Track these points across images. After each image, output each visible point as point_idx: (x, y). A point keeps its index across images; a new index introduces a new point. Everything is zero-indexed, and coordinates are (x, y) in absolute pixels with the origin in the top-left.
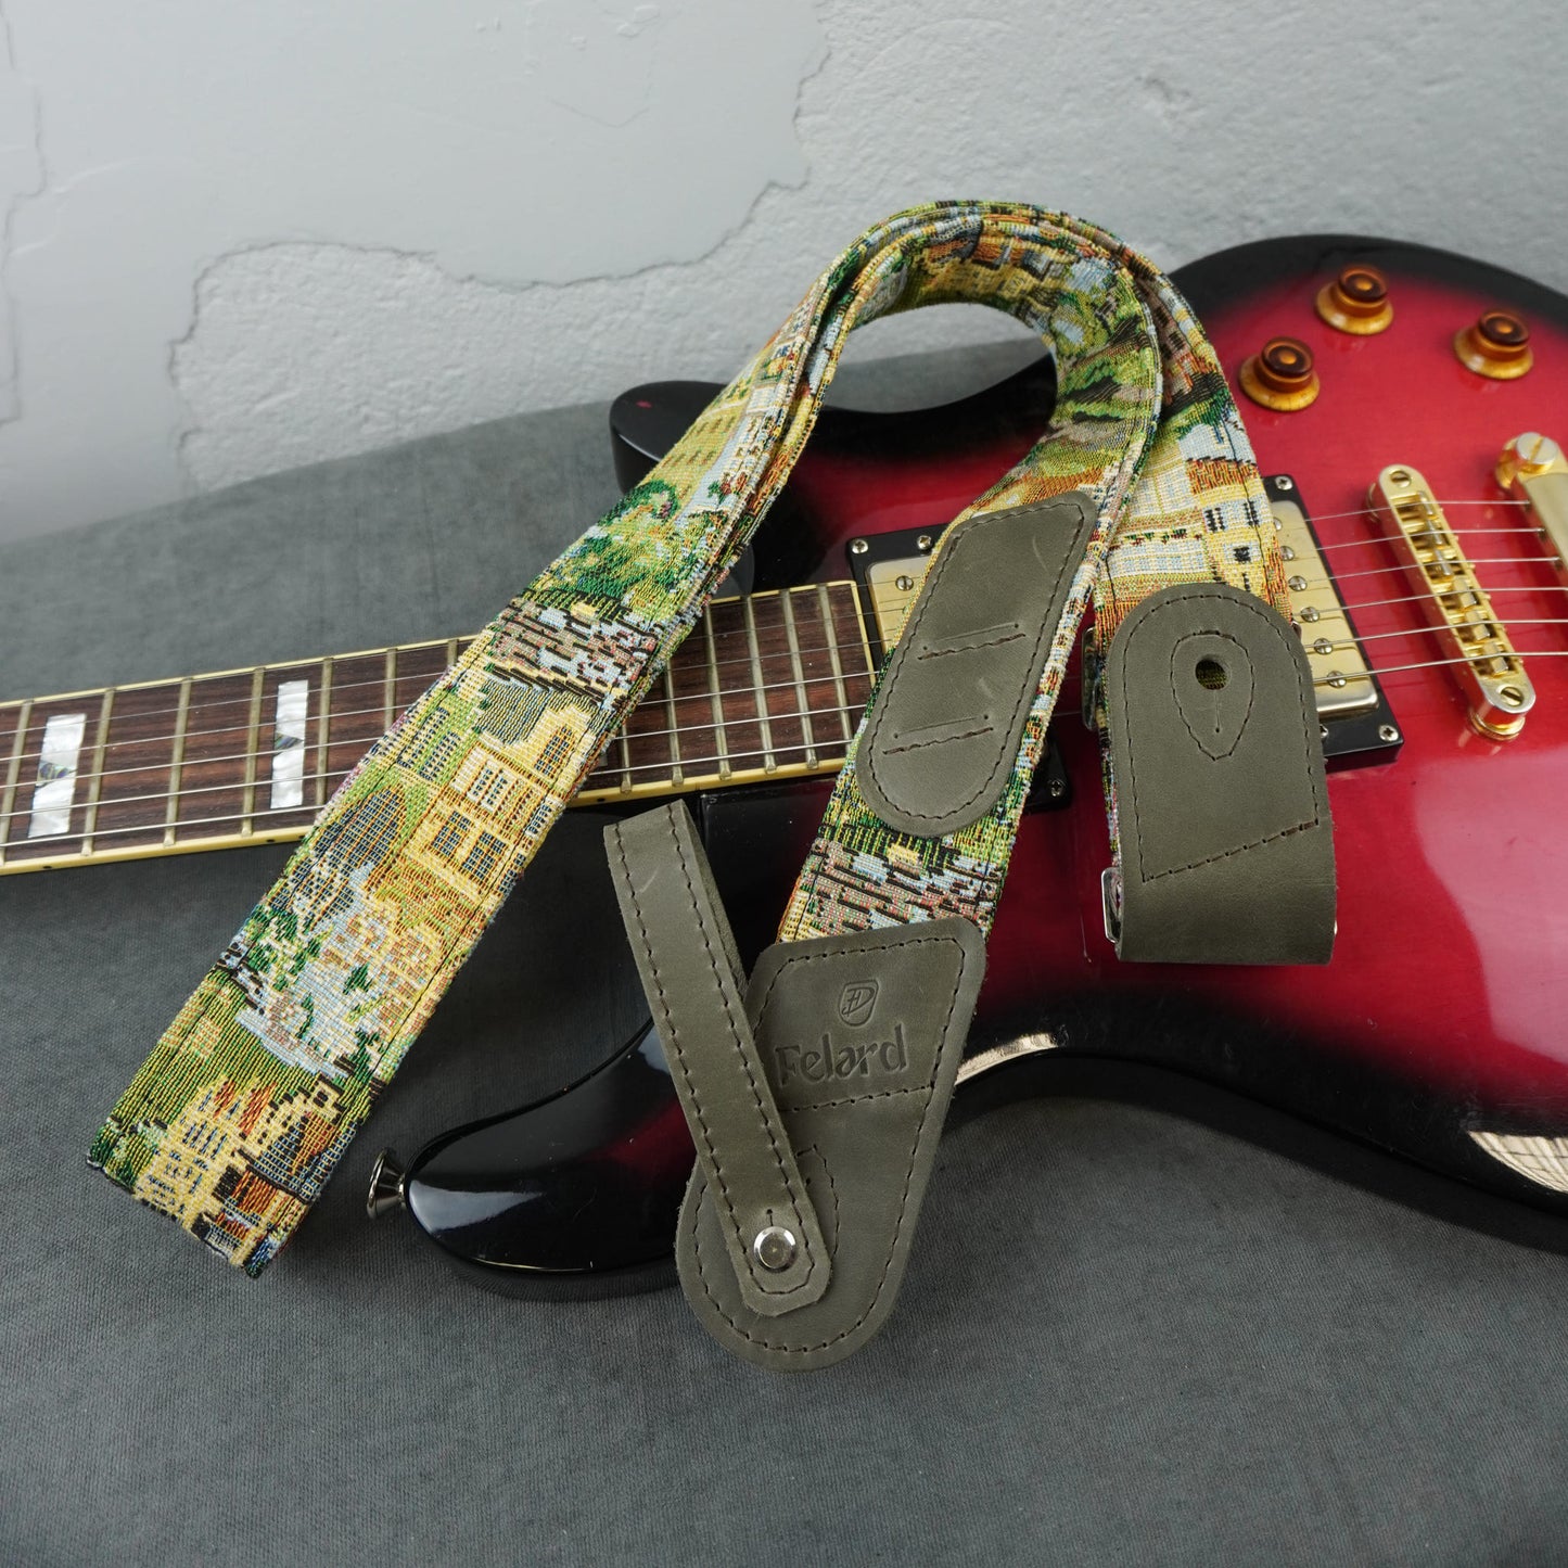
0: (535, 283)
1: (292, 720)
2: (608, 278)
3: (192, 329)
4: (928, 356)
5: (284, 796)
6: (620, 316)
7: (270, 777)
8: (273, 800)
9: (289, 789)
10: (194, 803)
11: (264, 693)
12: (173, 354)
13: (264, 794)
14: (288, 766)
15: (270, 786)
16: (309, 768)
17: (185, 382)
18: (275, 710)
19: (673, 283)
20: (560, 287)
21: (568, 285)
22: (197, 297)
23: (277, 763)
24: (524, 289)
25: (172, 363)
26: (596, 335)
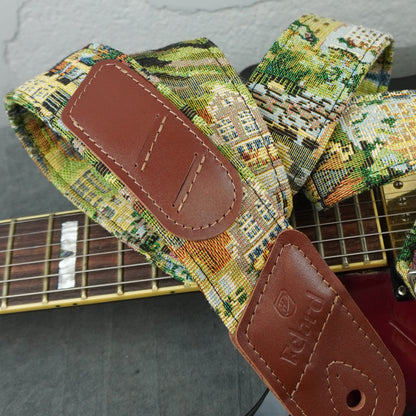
0: (199, 10)
1: (69, 242)
2: (237, 7)
3: (16, 34)
4: (407, 49)
5: (65, 282)
6: (244, 27)
7: (58, 272)
8: (59, 284)
9: (67, 279)
10: (17, 286)
11: (53, 228)
12: (6, 47)
13: (54, 282)
14: (67, 266)
15: (57, 277)
16: (78, 268)
17: (13, 63)
18: (60, 237)
19: (271, 10)
20: (211, 12)
21: (217, 11)
22: (18, 17)
23: (61, 265)
24: (193, 13)
25: (6, 53)
26: (231, 37)
